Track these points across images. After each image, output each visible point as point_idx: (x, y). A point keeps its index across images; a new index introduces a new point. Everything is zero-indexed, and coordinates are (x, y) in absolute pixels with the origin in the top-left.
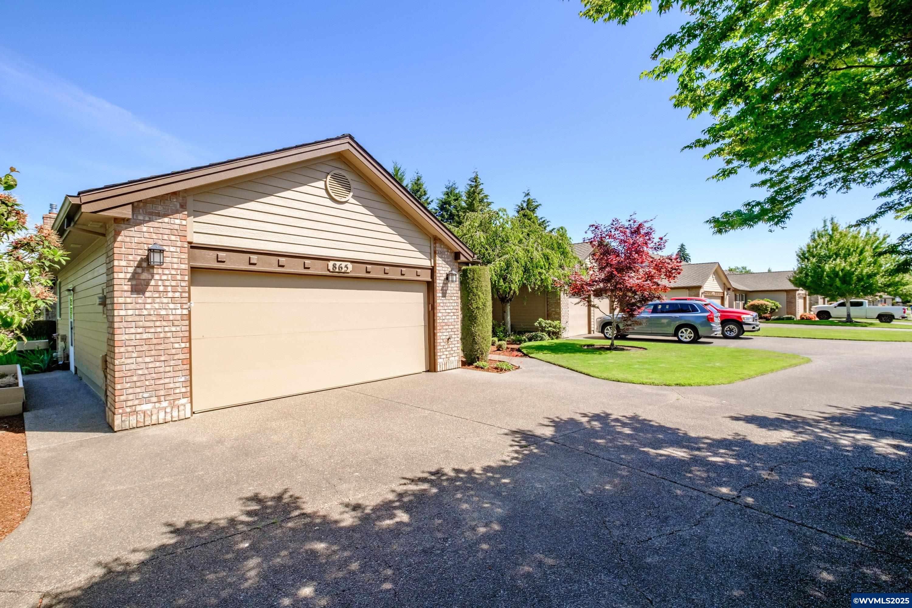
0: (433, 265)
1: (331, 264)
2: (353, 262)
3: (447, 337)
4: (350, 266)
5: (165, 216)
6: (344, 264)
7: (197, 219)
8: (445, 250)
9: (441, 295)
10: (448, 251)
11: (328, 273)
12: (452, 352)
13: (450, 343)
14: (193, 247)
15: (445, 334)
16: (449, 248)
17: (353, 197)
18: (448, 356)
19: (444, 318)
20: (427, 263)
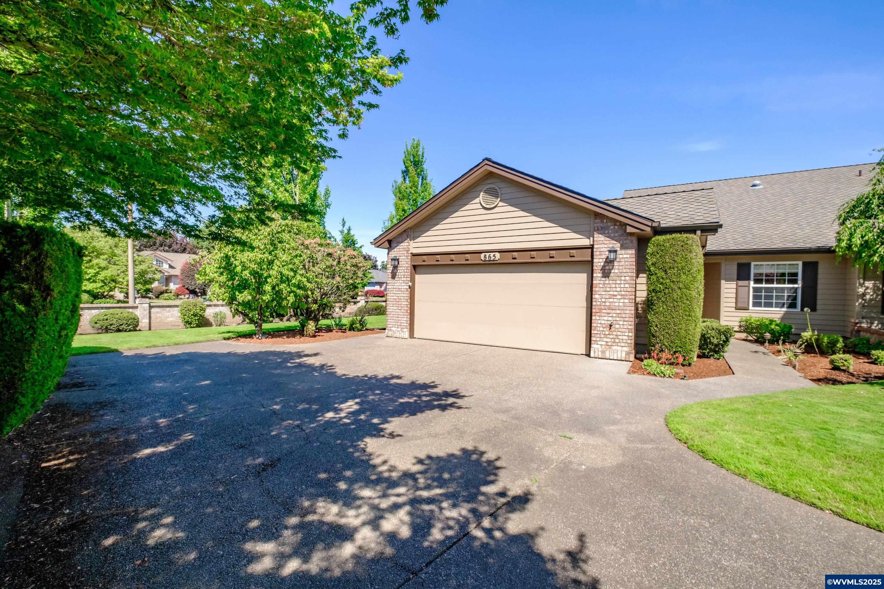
0: (592, 243)
1: (482, 255)
2: (500, 251)
3: (609, 323)
4: (498, 255)
5: (402, 242)
6: (492, 254)
7: (415, 241)
8: (609, 224)
9: (600, 275)
10: (615, 225)
11: (482, 262)
12: (617, 341)
13: (613, 329)
14: (414, 255)
15: (606, 318)
16: (615, 221)
17: (500, 201)
18: (610, 344)
19: (603, 300)
20: (586, 242)
